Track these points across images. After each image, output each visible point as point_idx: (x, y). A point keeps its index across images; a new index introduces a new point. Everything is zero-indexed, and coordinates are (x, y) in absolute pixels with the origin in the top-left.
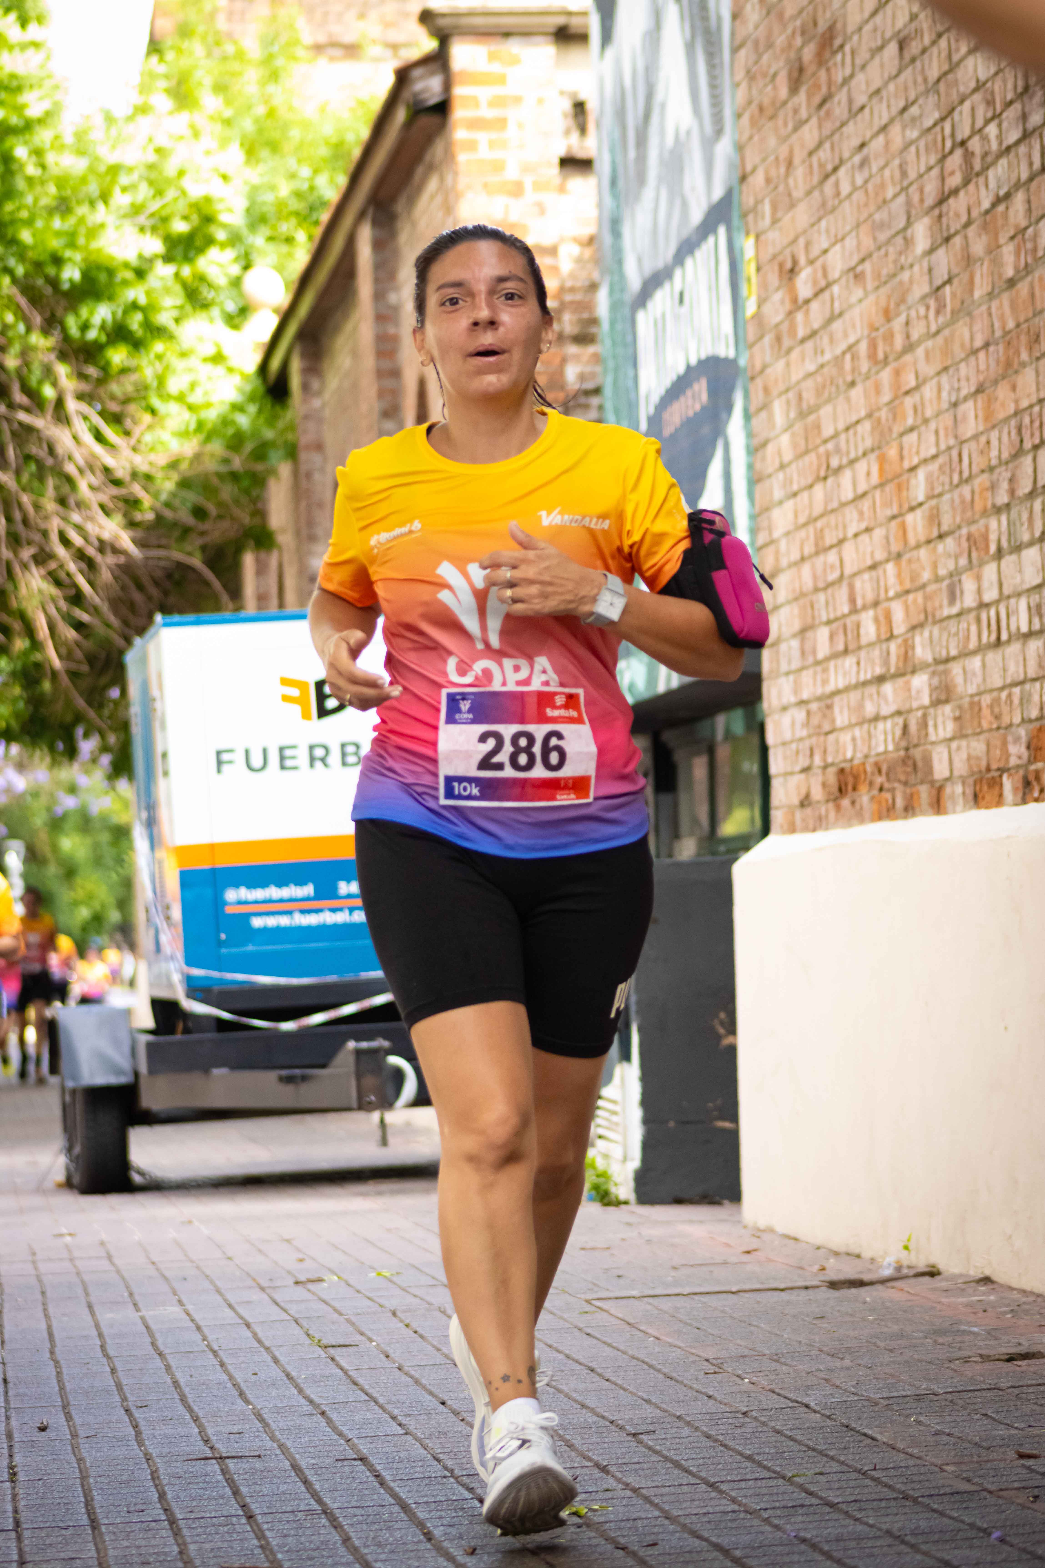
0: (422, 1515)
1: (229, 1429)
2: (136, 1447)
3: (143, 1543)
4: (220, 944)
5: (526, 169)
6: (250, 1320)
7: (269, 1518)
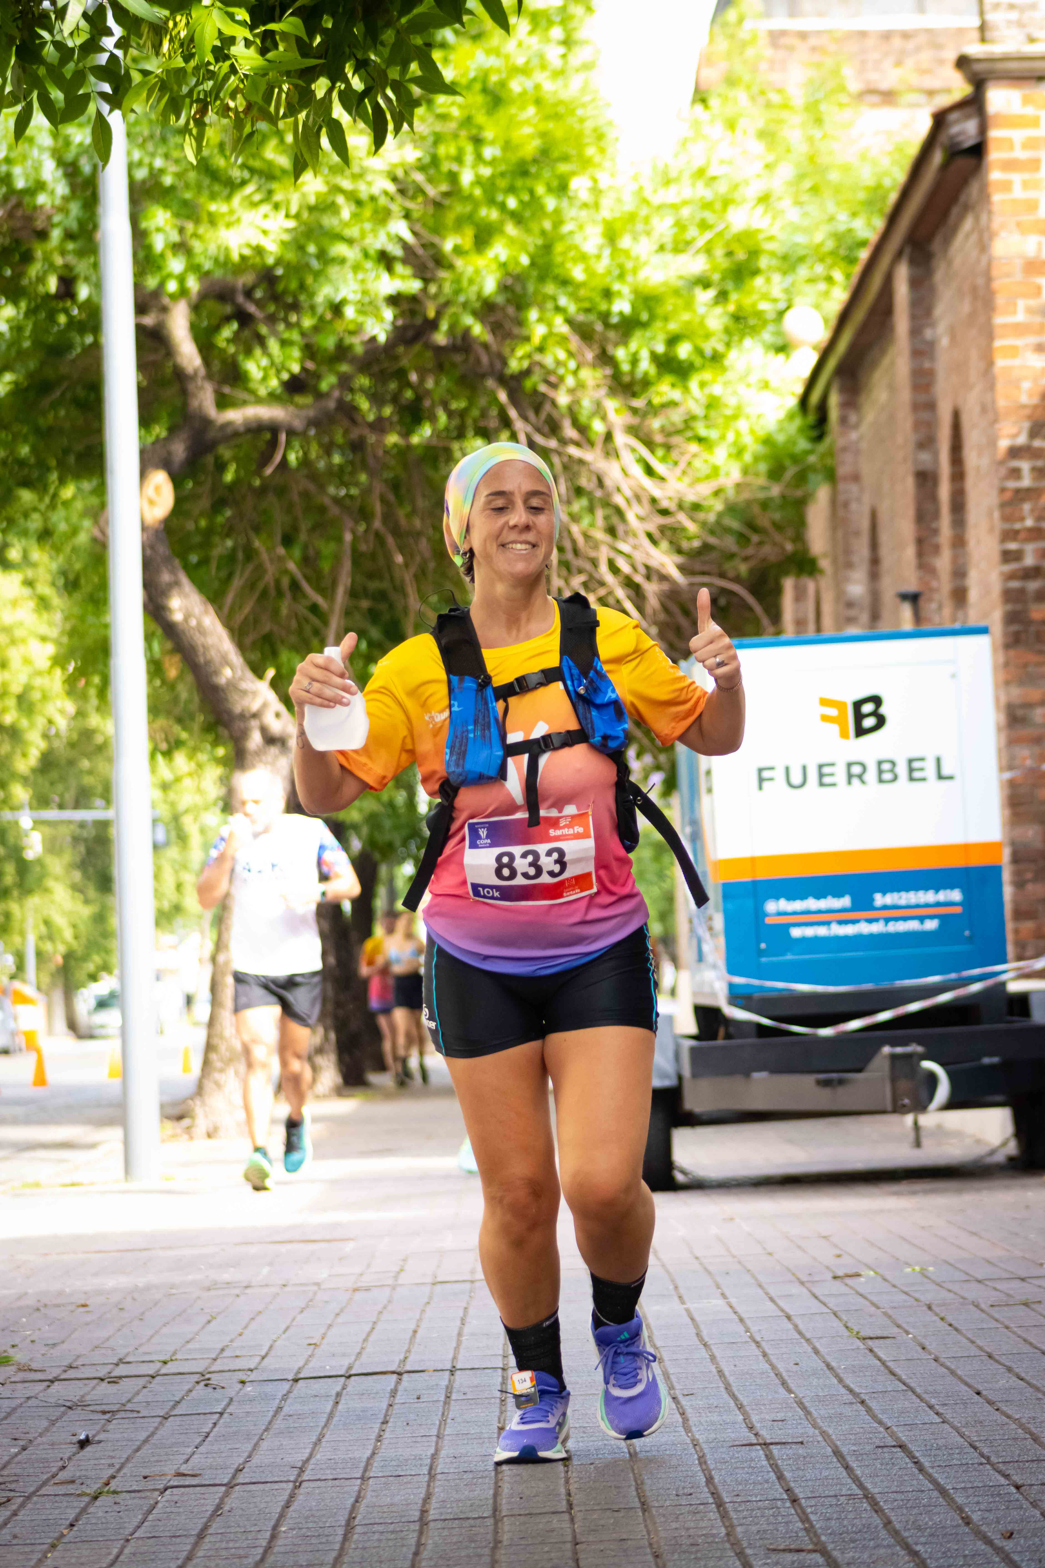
0: (960, 1500)
1: (773, 1416)
2: (683, 1433)
3: (692, 1525)
4: (761, 953)
6: (791, 1313)
7: (813, 1502)
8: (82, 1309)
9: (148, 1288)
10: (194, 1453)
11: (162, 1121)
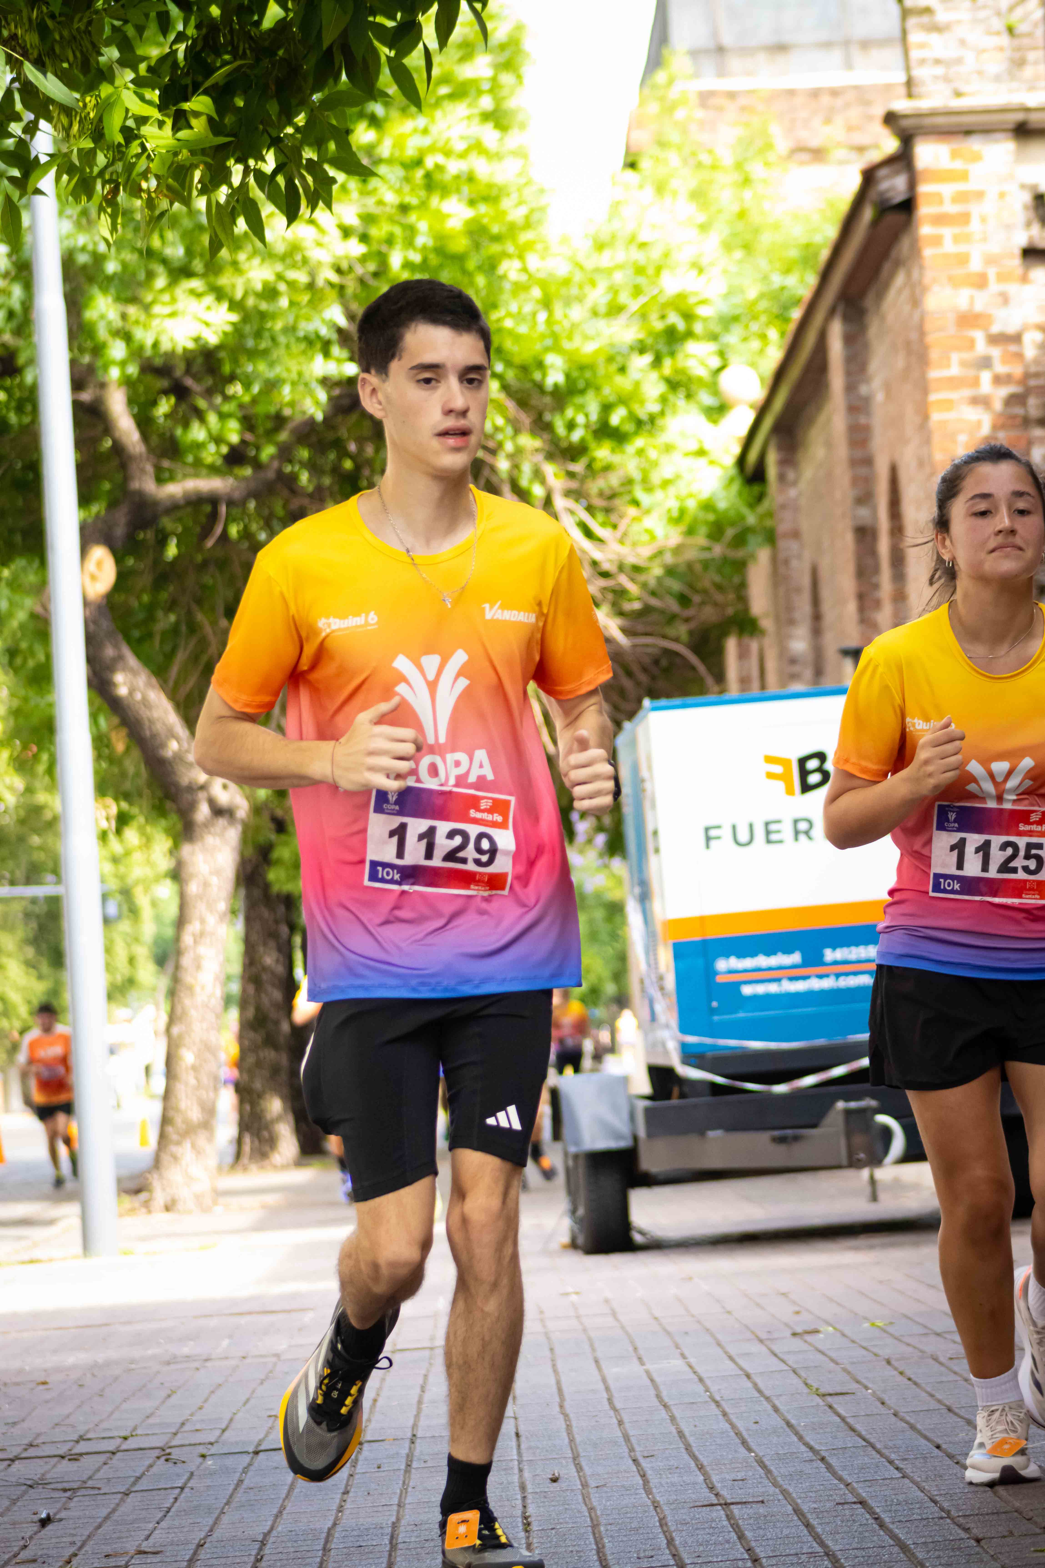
0: (920, 1555)
1: (733, 1476)
2: (644, 1495)
4: (713, 1011)
5: (990, 260)
6: (750, 1371)
7: (774, 1561)
8: (41, 1387)
9: (108, 1364)
10: (155, 1528)
11: (119, 1195)
